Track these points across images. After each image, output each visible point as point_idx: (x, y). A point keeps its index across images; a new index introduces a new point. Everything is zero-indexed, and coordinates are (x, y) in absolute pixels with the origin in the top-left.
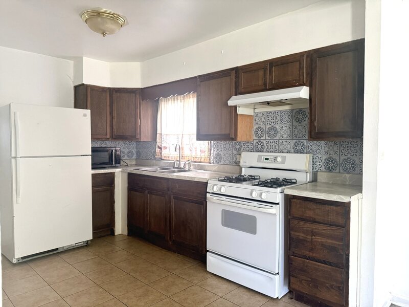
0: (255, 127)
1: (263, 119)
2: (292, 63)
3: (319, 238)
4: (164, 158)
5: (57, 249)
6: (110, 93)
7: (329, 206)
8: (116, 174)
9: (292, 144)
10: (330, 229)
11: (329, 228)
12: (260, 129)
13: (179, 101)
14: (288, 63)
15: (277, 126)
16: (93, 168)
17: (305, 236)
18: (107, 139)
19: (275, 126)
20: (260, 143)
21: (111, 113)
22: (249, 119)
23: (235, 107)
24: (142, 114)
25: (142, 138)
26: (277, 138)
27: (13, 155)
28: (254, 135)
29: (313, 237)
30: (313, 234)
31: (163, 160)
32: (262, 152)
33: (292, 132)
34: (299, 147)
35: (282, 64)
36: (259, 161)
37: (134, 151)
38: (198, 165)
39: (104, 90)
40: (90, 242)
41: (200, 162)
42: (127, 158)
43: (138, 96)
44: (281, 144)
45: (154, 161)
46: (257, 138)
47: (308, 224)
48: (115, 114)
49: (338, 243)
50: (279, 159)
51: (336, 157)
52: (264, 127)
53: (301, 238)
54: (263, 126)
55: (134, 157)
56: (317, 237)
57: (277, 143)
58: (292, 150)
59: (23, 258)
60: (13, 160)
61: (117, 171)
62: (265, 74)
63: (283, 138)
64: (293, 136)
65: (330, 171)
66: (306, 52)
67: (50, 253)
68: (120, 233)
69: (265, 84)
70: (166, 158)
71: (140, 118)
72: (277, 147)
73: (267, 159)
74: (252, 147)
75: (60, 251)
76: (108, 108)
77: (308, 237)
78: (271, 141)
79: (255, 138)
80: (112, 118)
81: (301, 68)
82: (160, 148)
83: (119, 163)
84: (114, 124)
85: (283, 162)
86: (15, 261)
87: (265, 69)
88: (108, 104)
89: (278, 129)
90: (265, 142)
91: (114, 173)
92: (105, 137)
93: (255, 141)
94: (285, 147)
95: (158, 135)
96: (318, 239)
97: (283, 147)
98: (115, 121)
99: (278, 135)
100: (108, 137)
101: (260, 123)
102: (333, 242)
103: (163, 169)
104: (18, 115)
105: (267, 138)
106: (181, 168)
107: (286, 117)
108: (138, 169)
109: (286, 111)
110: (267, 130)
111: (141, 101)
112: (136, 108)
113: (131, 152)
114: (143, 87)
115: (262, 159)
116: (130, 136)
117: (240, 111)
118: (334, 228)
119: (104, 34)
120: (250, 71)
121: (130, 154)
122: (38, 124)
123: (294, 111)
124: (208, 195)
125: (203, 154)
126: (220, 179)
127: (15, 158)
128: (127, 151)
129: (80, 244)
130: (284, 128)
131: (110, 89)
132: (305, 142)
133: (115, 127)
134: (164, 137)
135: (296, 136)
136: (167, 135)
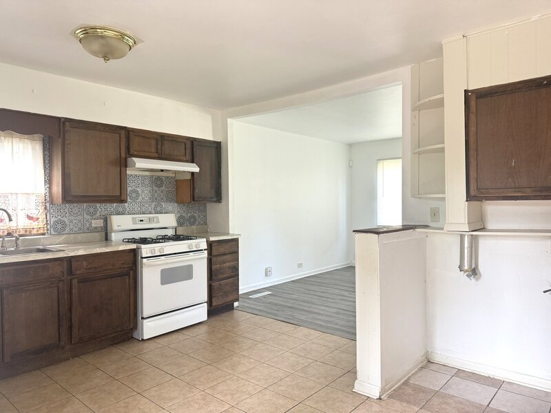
2: (179, 142)
7: (232, 242)
9: (153, 206)
10: (232, 256)
15: (139, 190)
19: (136, 189)
20: (120, 206)
26: (139, 200)
30: (224, 262)
33: (153, 196)
34: (159, 209)
35: (172, 141)
36: (135, 223)
44: (143, 206)
47: (222, 257)
51: (185, 215)
53: (218, 268)
57: (139, 205)
58: (153, 211)
62: (157, 144)
63: (144, 201)
64: (153, 199)
65: (182, 226)
69: (158, 153)
73: (142, 221)
78: (133, 203)
81: (186, 148)
89: (140, 192)
94: (147, 209)
99: (140, 197)
105: (129, 201)
107: (147, 182)
109: (146, 176)
110: (129, 193)
115: (137, 221)
118: (234, 254)
120: (142, 136)
123: (154, 178)
125: (35, 223)
130: (146, 192)
132: (163, 204)
135: (156, 199)
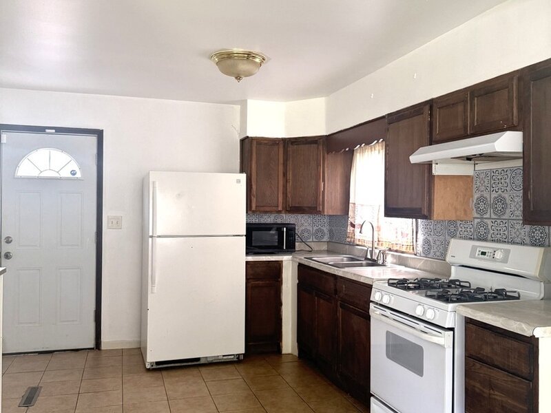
0: (476, 196)
1: (486, 181)
2: (498, 90)
3: (498, 394)
4: (358, 243)
5: (198, 359)
6: (284, 146)
7: (510, 341)
8: (284, 264)
9: (527, 229)
10: (511, 381)
11: (510, 379)
12: (482, 199)
13: (377, 152)
14: (493, 92)
15: (506, 195)
16: (247, 253)
17: (482, 388)
18: (279, 212)
19: (503, 195)
20: (482, 224)
21: (285, 174)
22: (461, 183)
23: (429, 165)
24: (326, 175)
25: (326, 210)
26: (506, 217)
27: (151, 234)
28: (475, 210)
29: (491, 391)
30: (492, 386)
31: (358, 245)
32: (485, 240)
34: (538, 235)
35: (486, 94)
36: (472, 256)
37: (326, 229)
38: (399, 256)
39: (274, 142)
40: (242, 357)
41: (403, 252)
42: (314, 240)
43: (321, 147)
44: (513, 227)
45: (347, 246)
46: (479, 216)
47: (485, 369)
48: (290, 176)
49: (521, 406)
50: (499, 255)
52: (488, 197)
53: (477, 390)
54: (486, 195)
55: (326, 238)
56: (496, 393)
57: (506, 225)
58: (527, 240)
59: (158, 363)
60: (150, 239)
61: (286, 259)
62: (465, 110)
63: (514, 218)
66: (518, 71)
67: (190, 364)
68: (290, 352)
69: (465, 127)
70: (360, 243)
71: (324, 181)
72: (506, 233)
73: (484, 253)
74: (472, 230)
75: (202, 362)
76: (281, 168)
77: (485, 390)
78: (499, 221)
79: (476, 215)
80: (286, 181)
81: (510, 99)
82: (353, 226)
83: (294, 247)
84: (288, 190)
85: (505, 260)
86: (148, 366)
87: (465, 102)
88: (281, 161)
89: (508, 200)
90: (489, 222)
91: (282, 261)
92: (275, 208)
93: (476, 221)
94: (518, 233)
95: (351, 206)
96: (498, 396)
97: (515, 233)
98: (290, 185)
99: (508, 211)
100: (280, 208)
101: (482, 188)
102: (515, 404)
103: (352, 259)
104: (157, 184)
105: (493, 216)
106: (374, 260)
107: (519, 180)
108: (310, 259)
109: (518, 168)
110: (492, 202)
111: (326, 154)
112: (318, 165)
113: (322, 231)
114: (327, 134)
115: (477, 253)
116: (309, 207)
117: (437, 170)
118: (517, 379)
119: (238, 78)
120: (446, 106)
121: (319, 234)
122: (179, 195)
124: (372, 305)
125: (405, 239)
126: (391, 281)
127: (152, 237)
128: (314, 229)
129: (229, 357)
130: (516, 199)
131: (284, 140)
133: (289, 195)
134: (358, 208)
136: (362, 205)
